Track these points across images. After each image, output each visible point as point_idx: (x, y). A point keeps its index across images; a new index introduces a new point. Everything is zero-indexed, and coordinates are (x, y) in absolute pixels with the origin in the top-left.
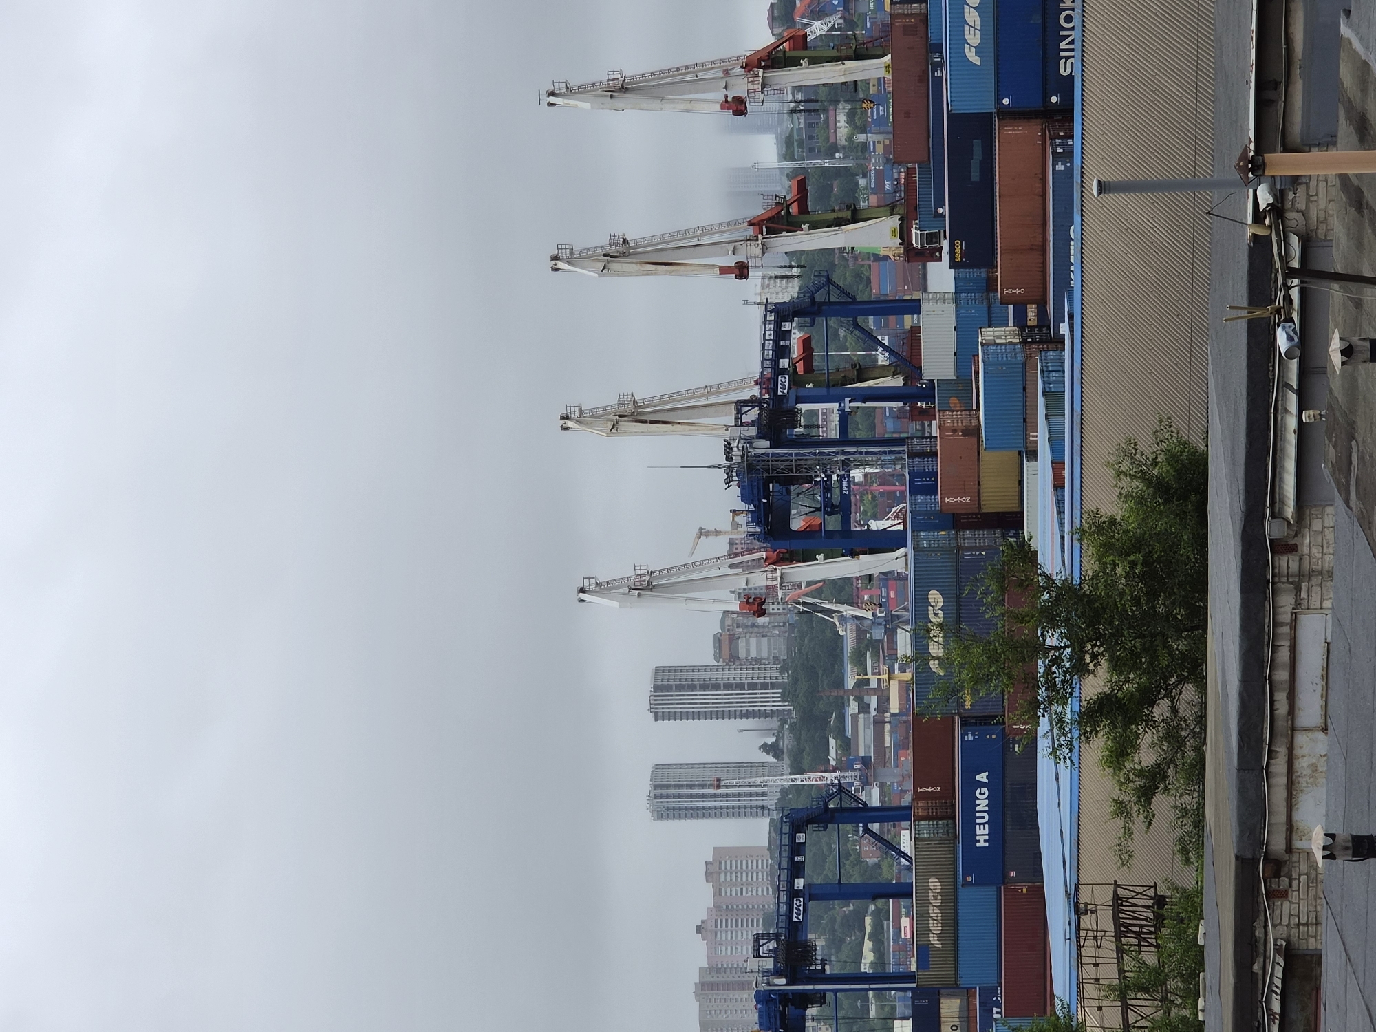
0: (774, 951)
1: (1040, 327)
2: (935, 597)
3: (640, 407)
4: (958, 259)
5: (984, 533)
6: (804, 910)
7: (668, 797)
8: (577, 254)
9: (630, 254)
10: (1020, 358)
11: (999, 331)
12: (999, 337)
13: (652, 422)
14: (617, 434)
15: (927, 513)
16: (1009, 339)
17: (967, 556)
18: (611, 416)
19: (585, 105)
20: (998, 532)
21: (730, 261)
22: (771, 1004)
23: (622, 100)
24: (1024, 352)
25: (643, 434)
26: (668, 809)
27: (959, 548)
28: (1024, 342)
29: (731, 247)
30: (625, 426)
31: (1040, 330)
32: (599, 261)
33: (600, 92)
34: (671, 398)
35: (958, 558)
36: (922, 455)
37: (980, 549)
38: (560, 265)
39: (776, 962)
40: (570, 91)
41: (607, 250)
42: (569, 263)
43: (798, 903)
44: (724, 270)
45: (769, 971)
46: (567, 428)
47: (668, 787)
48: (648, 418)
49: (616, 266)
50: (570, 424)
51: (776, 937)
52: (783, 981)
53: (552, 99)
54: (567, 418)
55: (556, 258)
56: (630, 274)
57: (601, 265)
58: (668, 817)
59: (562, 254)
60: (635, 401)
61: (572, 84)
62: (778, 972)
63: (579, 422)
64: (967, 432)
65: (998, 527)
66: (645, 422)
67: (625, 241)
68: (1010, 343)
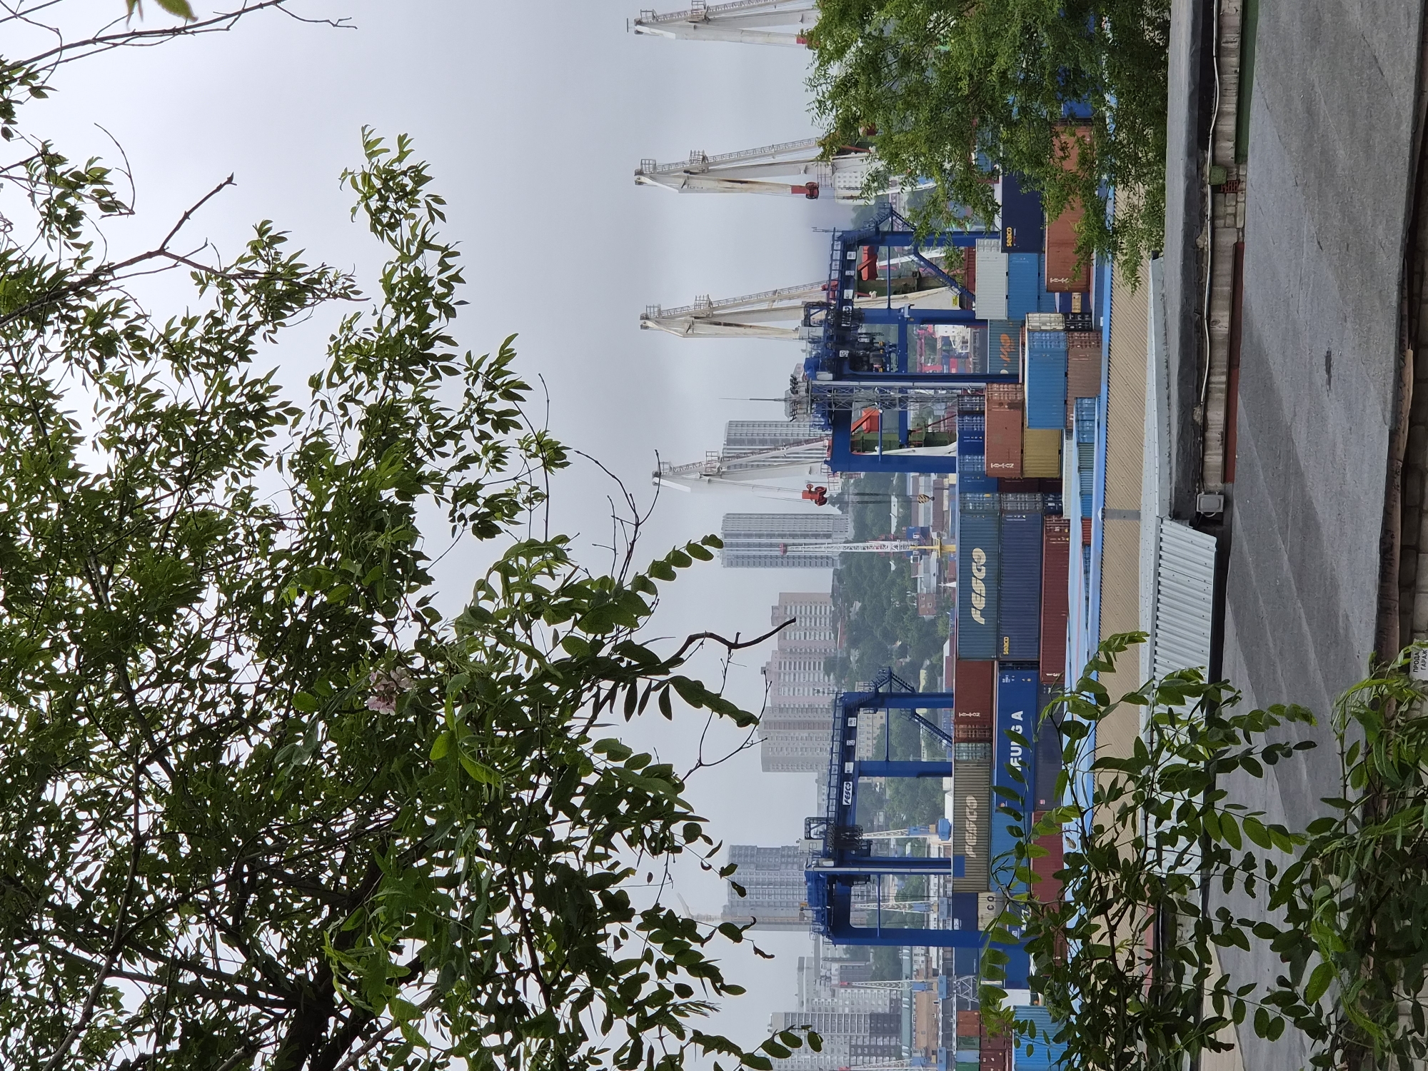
0: (825, 832)
1: (1082, 314)
2: (979, 554)
3: (715, 309)
4: (1009, 244)
5: (1026, 497)
6: (854, 793)
7: (738, 545)
8: (659, 170)
9: (709, 171)
10: (1063, 346)
11: (1045, 317)
12: (1045, 324)
13: (726, 325)
14: (693, 335)
15: (975, 474)
16: (1054, 326)
17: (1009, 519)
18: (688, 318)
19: (671, 35)
20: (1039, 496)
21: (802, 180)
22: (820, 884)
23: (705, 31)
24: (1066, 340)
25: (717, 335)
26: (737, 557)
27: (1002, 511)
28: (1067, 330)
29: (803, 167)
30: (702, 328)
31: (1083, 317)
32: (679, 177)
33: (684, 23)
34: (744, 301)
35: (1000, 521)
36: (972, 413)
37: (1021, 512)
38: (643, 179)
39: (825, 845)
40: (657, 21)
41: (687, 166)
42: (652, 178)
43: (848, 786)
44: (796, 190)
45: (818, 853)
46: (647, 328)
47: (738, 536)
48: (723, 320)
49: (695, 182)
50: (649, 323)
51: (827, 820)
52: (831, 863)
53: (639, 28)
54: (647, 318)
55: (640, 173)
56: (709, 190)
57: (682, 181)
58: (737, 565)
59: (646, 170)
60: (710, 303)
61: (658, 13)
62: (826, 855)
63: (658, 322)
64: (1012, 405)
65: (1039, 491)
66: (719, 324)
67: (704, 158)
68: (1055, 330)
